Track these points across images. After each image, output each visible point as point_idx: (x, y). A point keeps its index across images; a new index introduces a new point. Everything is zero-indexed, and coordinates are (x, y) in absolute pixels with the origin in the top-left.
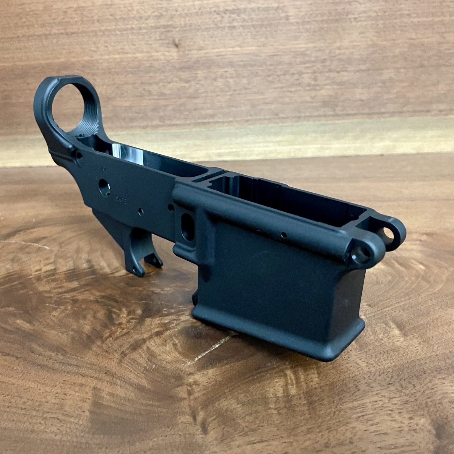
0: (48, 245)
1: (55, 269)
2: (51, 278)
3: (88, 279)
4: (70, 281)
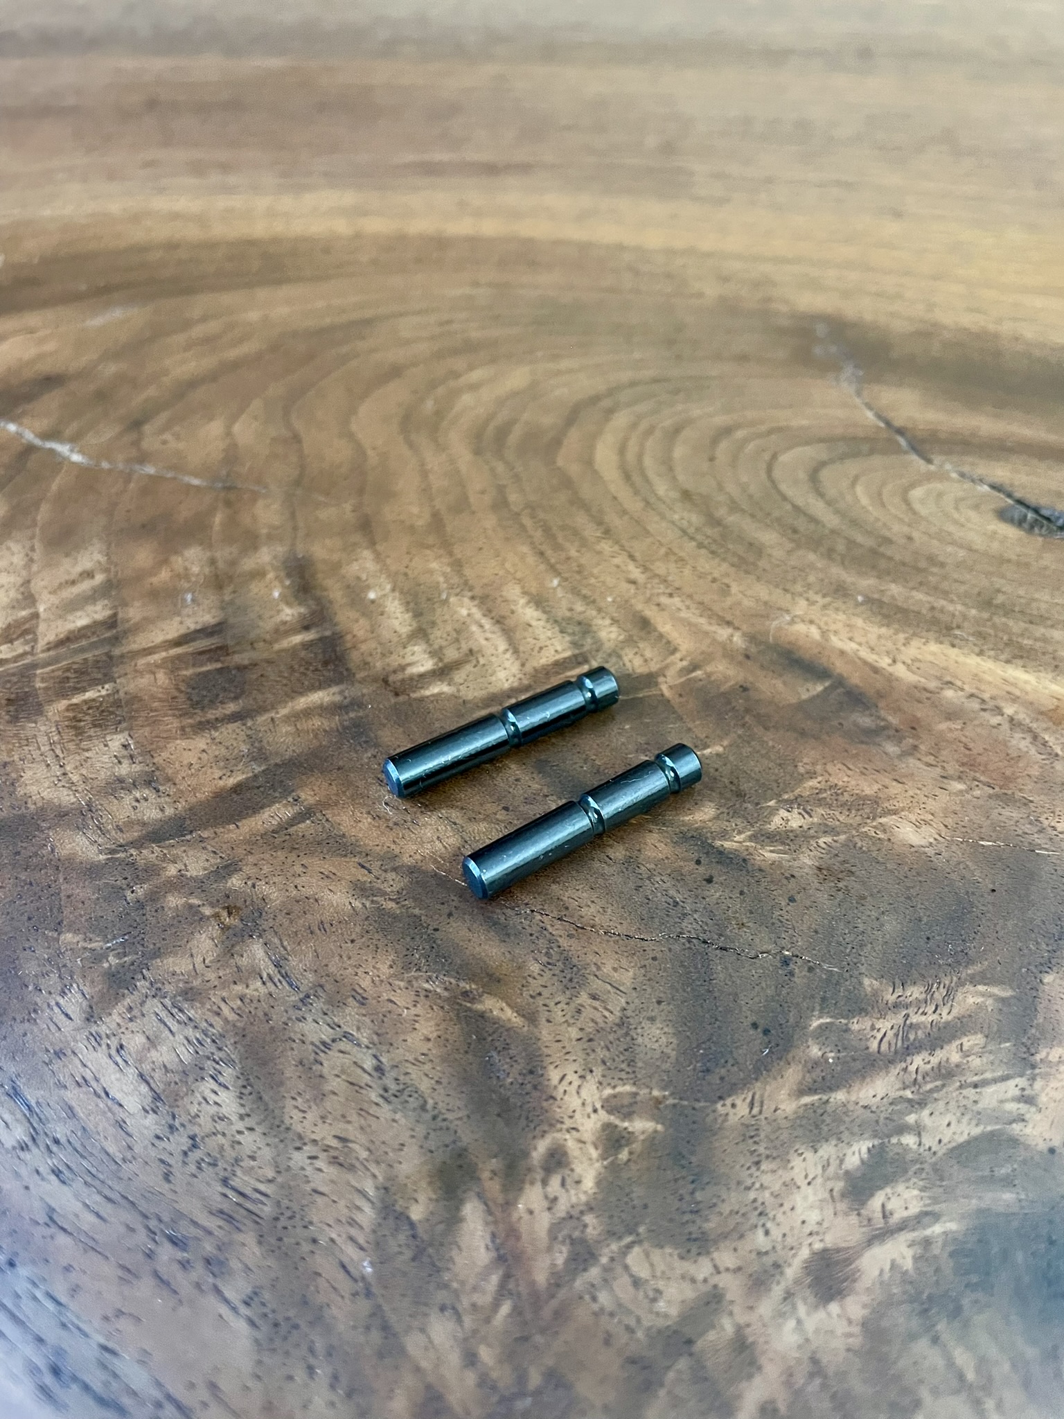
0: (73, 427)
1: (111, 623)
2: (90, 695)
3: (307, 713)
4: (203, 727)
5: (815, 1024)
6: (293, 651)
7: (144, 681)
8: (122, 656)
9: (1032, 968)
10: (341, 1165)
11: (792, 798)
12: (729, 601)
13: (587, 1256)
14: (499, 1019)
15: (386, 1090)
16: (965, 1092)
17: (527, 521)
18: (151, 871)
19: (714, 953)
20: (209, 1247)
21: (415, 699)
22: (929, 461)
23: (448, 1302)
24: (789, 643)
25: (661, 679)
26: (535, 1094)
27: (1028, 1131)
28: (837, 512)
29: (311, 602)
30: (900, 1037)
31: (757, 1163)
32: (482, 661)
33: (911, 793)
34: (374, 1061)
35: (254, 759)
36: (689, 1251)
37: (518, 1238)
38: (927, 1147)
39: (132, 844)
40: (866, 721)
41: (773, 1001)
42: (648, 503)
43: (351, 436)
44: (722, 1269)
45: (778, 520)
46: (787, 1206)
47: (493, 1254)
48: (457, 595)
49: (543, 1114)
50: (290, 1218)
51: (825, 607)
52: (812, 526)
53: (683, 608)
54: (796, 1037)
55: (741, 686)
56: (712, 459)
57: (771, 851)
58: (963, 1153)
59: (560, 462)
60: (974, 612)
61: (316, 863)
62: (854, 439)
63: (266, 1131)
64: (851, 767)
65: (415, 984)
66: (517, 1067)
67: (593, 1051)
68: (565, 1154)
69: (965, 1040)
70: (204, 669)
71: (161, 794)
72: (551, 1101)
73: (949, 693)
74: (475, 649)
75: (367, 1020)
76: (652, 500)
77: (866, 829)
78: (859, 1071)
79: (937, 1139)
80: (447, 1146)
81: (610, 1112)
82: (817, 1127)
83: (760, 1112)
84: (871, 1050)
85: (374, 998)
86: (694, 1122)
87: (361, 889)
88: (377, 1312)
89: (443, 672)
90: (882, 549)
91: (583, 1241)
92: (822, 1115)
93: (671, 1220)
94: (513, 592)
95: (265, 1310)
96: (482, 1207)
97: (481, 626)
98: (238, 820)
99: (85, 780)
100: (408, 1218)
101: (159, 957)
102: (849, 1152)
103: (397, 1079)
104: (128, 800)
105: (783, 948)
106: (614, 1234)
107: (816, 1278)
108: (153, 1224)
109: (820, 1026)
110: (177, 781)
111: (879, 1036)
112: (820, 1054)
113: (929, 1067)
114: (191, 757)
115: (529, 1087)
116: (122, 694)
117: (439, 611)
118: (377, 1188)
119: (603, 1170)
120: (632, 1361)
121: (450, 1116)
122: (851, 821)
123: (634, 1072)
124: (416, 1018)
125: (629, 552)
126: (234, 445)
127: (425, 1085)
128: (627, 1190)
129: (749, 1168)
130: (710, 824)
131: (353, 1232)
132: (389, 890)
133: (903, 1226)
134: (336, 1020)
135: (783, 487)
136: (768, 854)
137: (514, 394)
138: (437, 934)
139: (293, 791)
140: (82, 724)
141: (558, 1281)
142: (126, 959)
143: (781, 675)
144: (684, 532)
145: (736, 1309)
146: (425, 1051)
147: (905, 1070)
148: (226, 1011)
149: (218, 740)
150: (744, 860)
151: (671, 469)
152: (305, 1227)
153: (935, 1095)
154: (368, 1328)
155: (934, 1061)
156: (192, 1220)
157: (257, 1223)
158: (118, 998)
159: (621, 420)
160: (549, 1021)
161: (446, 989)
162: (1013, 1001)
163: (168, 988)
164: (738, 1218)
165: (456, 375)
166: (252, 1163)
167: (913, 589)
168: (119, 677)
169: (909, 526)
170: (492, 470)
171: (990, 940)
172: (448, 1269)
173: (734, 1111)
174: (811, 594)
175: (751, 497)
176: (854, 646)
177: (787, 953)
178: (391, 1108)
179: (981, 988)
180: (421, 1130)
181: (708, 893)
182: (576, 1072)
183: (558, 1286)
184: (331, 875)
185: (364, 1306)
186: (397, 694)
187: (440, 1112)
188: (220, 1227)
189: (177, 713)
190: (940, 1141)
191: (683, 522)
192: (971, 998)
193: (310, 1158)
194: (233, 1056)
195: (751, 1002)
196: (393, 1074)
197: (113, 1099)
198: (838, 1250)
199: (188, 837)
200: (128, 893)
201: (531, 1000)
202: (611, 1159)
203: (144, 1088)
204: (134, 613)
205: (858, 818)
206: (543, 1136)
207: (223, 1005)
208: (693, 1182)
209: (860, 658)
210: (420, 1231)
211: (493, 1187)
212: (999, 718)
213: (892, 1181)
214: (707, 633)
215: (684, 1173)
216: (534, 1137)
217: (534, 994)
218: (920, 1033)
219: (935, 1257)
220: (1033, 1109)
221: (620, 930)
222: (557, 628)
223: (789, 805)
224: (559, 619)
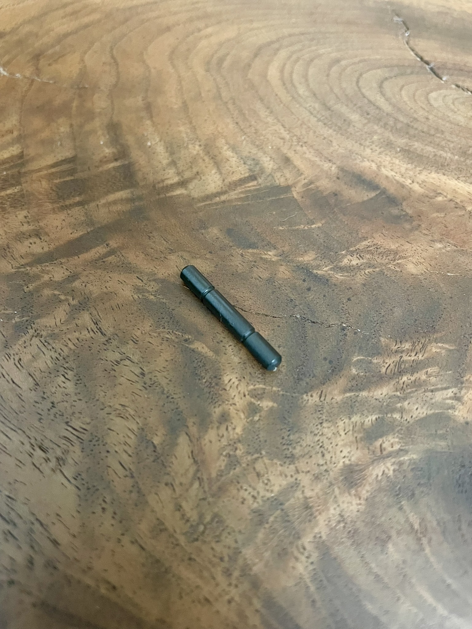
5: (355, 359)
6: (108, 171)
7: (35, 185)
8: (25, 173)
9: (467, 336)
10: (122, 417)
11: (354, 250)
12: (332, 149)
13: (236, 463)
14: (202, 352)
15: (145, 384)
16: (426, 394)
17: (230, 106)
18: (37, 277)
19: (308, 325)
20: (59, 453)
21: (169, 197)
22: (441, 79)
23: (169, 482)
24: (361, 172)
25: (293, 189)
26: (216, 387)
27: (456, 413)
28: (390, 104)
29: (118, 147)
30: (397, 367)
31: (321, 423)
32: (203, 178)
33: (414, 248)
34: (141, 370)
35: (88, 225)
36: (285, 463)
37: (204, 453)
38: (405, 419)
39: (27, 264)
40: (395, 211)
41: (335, 348)
42: (293, 98)
43: (144, 62)
44: (300, 471)
45: (360, 107)
46: (334, 444)
47: (192, 461)
48: (192, 144)
49: (219, 397)
50: (97, 441)
51: (380, 153)
52: (377, 111)
53: (308, 152)
54: (345, 365)
55: (334, 193)
56: (328, 75)
57: (341, 276)
58: (423, 422)
59: (250, 76)
60: (456, 157)
61: (116, 276)
62: (403, 66)
63: (87, 401)
64: (386, 235)
65: (161, 335)
66: (208, 375)
67: (246, 368)
68: (229, 415)
69: (430, 369)
70: (65, 179)
71: (42, 240)
72: (224, 391)
73: (440, 199)
74: (200, 171)
75: (137, 350)
76: (296, 96)
77: (390, 266)
78: (375, 382)
79: (410, 416)
80: (173, 410)
81: (252, 397)
82: (352, 407)
83: (325, 400)
84: (382, 372)
85: (142, 341)
86: (292, 403)
87: (138, 290)
88: (135, 485)
89: (183, 184)
90: (412, 124)
91: (236, 456)
92: (355, 402)
93: (277, 448)
94: (221, 142)
95: (84, 482)
96: (188, 438)
97: (204, 160)
98: (79, 254)
99: (6, 233)
100: (153, 443)
101: (39, 318)
102: (367, 420)
103: (151, 379)
104: (27, 243)
105: (342, 323)
106: (250, 453)
107: (345, 478)
108: (33, 441)
109: (358, 360)
110: (50, 235)
111: (387, 366)
112: (356, 373)
113: (410, 381)
114: (57, 223)
115: (213, 384)
116: (25, 192)
117: (183, 152)
118: (139, 429)
119: (246, 424)
120: (254, 511)
121: (175, 396)
122: (383, 262)
123: (265, 379)
124: (162, 351)
125: (282, 123)
126: (85, 66)
127: (164, 382)
128: (257, 433)
129: (317, 425)
130: (312, 262)
131: (126, 448)
132: (151, 290)
133: (389, 455)
134: (123, 350)
135: (364, 91)
136: (339, 276)
137: (229, 40)
138: (173, 312)
139: (106, 241)
140: (6, 205)
141: (220, 474)
142: (23, 319)
143: (354, 188)
144: (312, 114)
145: (306, 491)
146: (165, 366)
147: (398, 382)
148: (70, 345)
149: (70, 215)
150: (327, 280)
151: (307, 80)
152: (104, 445)
153: (412, 395)
154: (131, 492)
155: (413, 378)
156: (51, 441)
157: (81, 443)
158: (19, 337)
159: (283, 54)
160: (225, 354)
161: (177, 338)
162: (455, 351)
163: (44, 333)
164: (310, 449)
165: (199, 30)
166: (79, 415)
167: (426, 145)
168: (24, 183)
169: (428, 112)
170: (214, 79)
171: (447, 322)
172: (170, 467)
173: (312, 398)
174: (373, 146)
175: (346, 95)
176: (393, 174)
177: (344, 325)
178: (147, 392)
179: (440, 345)
180: (161, 403)
181: (306, 295)
182: (237, 378)
183: (221, 476)
184: (123, 282)
185: (129, 482)
186: (159, 194)
187: (171, 394)
188: (64, 444)
189: (51, 201)
190: (412, 417)
191: (310, 108)
192: (434, 349)
193: (108, 414)
194: (73, 366)
195: (324, 348)
196: (150, 376)
197: (16, 384)
198: (357, 465)
199: (55, 262)
200: (25, 288)
201: (217, 344)
202: (251, 418)
203: (30, 379)
204: (31, 152)
205: (387, 260)
206: (219, 407)
207: (69, 342)
208: (289, 431)
209: (395, 180)
210: (158, 448)
211: (194, 430)
212: (464, 212)
213: (386, 434)
214: (319, 165)
215: (285, 426)
216: (215, 407)
217: (219, 341)
218: (407, 365)
219: (404, 470)
220: (460, 404)
221: (263, 312)
222: (242, 162)
223: (352, 254)
224: (244, 157)
